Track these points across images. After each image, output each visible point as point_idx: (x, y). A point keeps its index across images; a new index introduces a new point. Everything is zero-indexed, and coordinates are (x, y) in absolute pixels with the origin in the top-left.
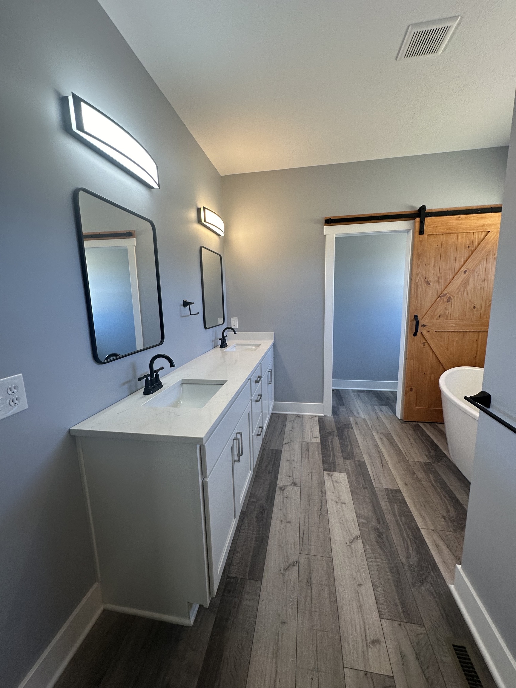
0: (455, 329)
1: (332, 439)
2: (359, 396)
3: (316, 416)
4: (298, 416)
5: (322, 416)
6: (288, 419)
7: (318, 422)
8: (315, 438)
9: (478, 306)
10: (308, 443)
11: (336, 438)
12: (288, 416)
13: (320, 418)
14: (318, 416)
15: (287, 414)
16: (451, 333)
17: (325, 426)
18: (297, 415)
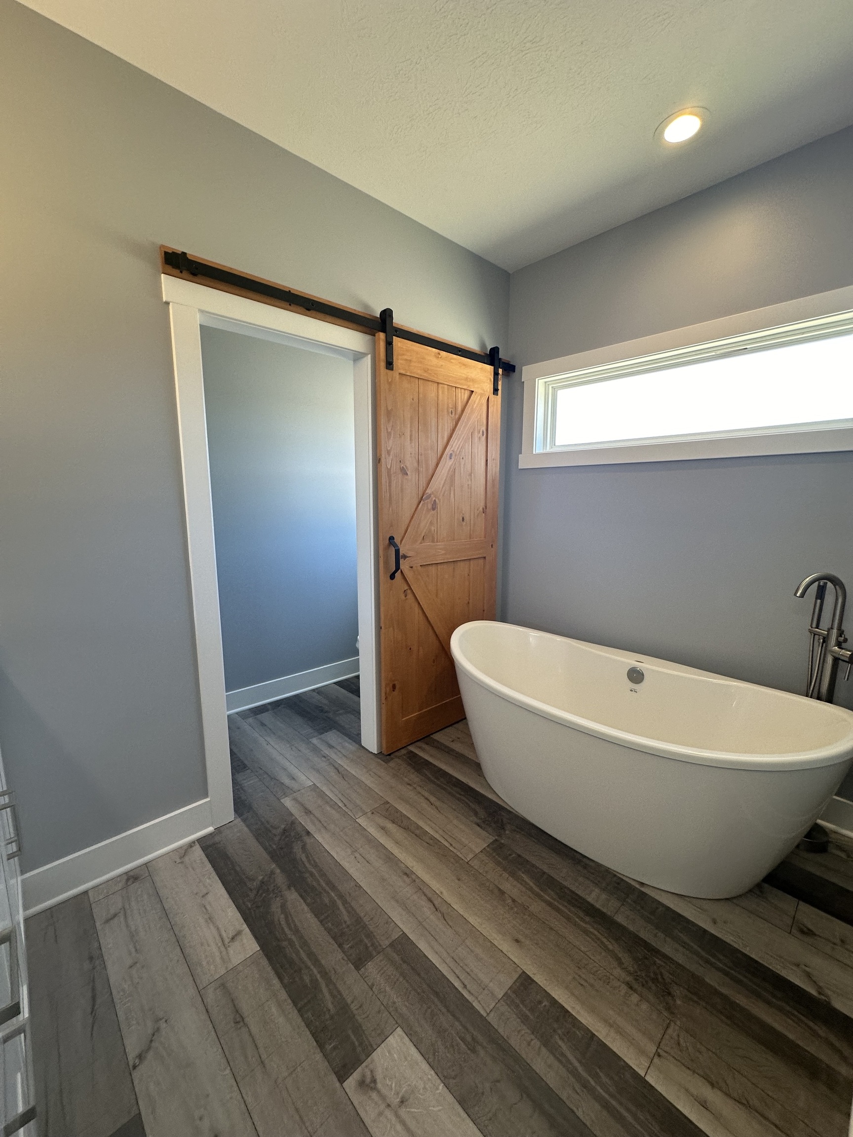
0: (444, 559)
1: (283, 907)
2: (263, 724)
3: (191, 845)
4: (132, 877)
5: (211, 835)
6: (100, 914)
7: (209, 866)
8: (233, 939)
9: (467, 518)
10: (223, 985)
11: (292, 896)
12: (91, 899)
13: (210, 846)
14: (200, 840)
15: (86, 893)
16: (439, 567)
17: (238, 869)
18: (125, 877)
